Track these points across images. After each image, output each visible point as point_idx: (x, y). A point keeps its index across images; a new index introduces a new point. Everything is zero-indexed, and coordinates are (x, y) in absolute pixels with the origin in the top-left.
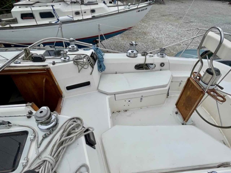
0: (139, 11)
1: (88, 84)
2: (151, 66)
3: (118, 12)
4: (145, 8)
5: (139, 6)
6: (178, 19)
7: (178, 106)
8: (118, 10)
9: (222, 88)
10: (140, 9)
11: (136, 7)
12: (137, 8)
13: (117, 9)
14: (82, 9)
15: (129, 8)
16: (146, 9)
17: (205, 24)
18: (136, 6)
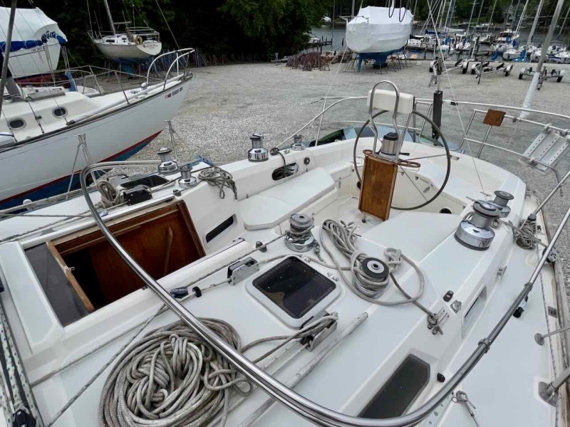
0: (169, 96)
1: (230, 221)
2: (293, 168)
3: (128, 103)
4: (178, 88)
5: (167, 86)
6: (222, 104)
7: (363, 208)
8: (127, 100)
9: (408, 154)
10: (171, 92)
11: (161, 89)
12: (164, 91)
13: (124, 98)
14: (34, 110)
15: (146, 94)
16: (181, 89)
17: (274, 104)
18: (160, 86)
